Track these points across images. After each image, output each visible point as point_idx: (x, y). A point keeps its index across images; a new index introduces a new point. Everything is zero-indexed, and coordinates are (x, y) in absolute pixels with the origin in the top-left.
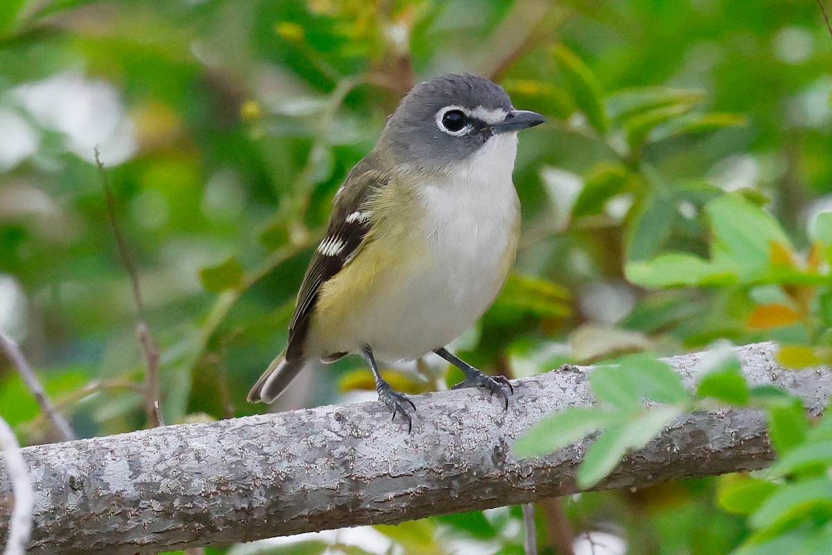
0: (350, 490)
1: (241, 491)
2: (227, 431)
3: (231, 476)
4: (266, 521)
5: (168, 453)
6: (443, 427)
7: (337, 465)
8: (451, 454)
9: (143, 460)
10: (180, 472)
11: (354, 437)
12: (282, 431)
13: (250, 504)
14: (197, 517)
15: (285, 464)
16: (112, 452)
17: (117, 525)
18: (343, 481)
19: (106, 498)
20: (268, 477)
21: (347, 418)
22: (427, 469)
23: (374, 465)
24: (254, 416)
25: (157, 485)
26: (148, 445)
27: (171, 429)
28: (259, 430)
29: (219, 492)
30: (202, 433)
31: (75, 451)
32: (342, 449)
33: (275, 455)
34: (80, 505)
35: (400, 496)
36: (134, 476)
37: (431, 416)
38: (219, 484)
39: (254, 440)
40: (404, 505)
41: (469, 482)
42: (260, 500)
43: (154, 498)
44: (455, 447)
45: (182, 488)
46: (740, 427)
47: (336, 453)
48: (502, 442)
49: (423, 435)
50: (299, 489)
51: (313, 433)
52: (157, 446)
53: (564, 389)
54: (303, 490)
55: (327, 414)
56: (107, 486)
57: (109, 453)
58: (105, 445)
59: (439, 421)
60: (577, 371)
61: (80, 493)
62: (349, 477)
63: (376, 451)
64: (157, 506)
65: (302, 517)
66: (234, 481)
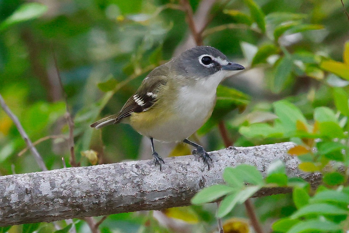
0: (140, 196)
1: (96, 196)
2: (91, 171)
3: (92, 190)
4: (106, 208)
5: (66, 179)
6: (179, 171)
7: (136, 186)
8: (182, 182)
9: (56, 182)
10: (71, 188)
11: (143, 175)
12: (113, 172)
13: (99, 201)
14: (78, 206)
15: (114, 185)
16: (43, 178)
17: (44, 209)
18: (137, 193)
19: (40, 198)
20: (107, 190)
21: (140, 167)
22: (172, 188)
23: (150, 186)
24: (102, 165)
25: (61, 193)
26: (58, 176)
27: (68, 169)
28: (104, 171)
29: (87, 196)
30: (81, 171)
31: (29, 178)
32: (138, 179)
33: (110, 181)
34: (30, 200)
35: (161, 199)
36: (52, 189)
37: (174, 167)
38: (87, 193)
39: (102, 175)
40: (162, 203)
41: (189, 194)
42: (103, 200)
43: (60, 198)
44: (184, 180)
45: (72, 194)
46: (301, 173)
47: (135, 181)
48: (203, 178)
49: (171, 174)
50: (119, 195)
51: (126, 173)
52: (62, 176)
53: (229, 157)
54: (121, 196)
55: (132, 165)
56: (41, 193)
57: (42, 179)
58: (41, 175)
59: (178, 169)
60: (235, 149)
61: (30, 195)
62: (140, 191)
63: (151, 181)
64: (61, 201)
65: (121, 207)
66: (93, 192)
